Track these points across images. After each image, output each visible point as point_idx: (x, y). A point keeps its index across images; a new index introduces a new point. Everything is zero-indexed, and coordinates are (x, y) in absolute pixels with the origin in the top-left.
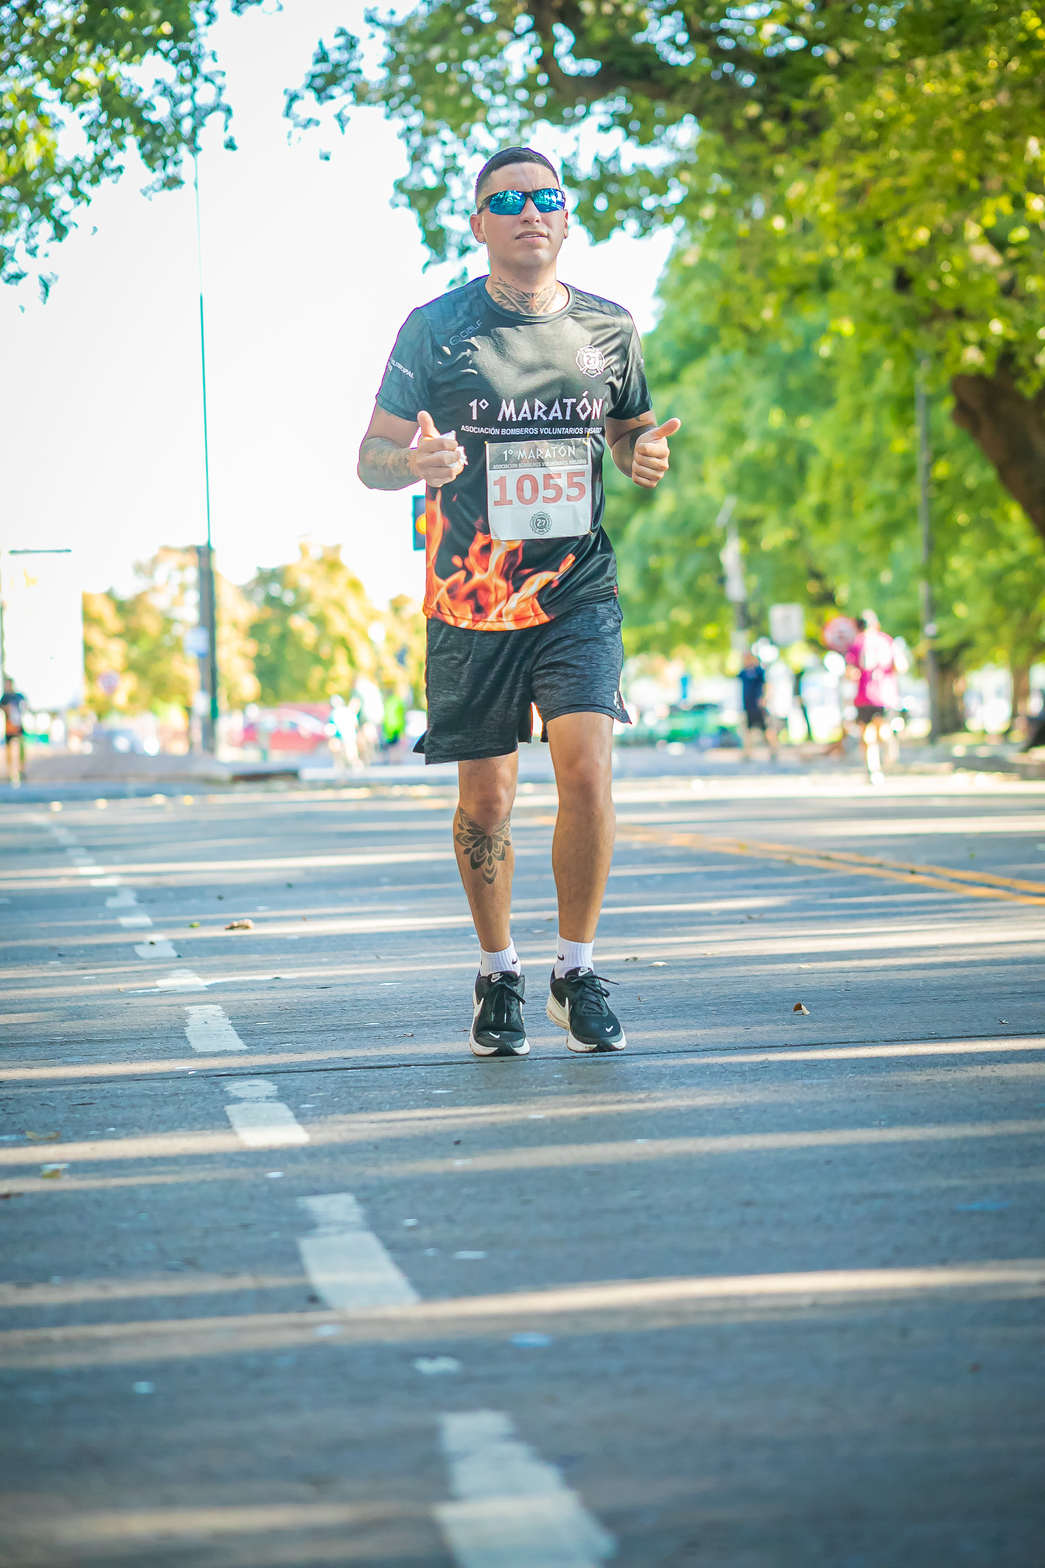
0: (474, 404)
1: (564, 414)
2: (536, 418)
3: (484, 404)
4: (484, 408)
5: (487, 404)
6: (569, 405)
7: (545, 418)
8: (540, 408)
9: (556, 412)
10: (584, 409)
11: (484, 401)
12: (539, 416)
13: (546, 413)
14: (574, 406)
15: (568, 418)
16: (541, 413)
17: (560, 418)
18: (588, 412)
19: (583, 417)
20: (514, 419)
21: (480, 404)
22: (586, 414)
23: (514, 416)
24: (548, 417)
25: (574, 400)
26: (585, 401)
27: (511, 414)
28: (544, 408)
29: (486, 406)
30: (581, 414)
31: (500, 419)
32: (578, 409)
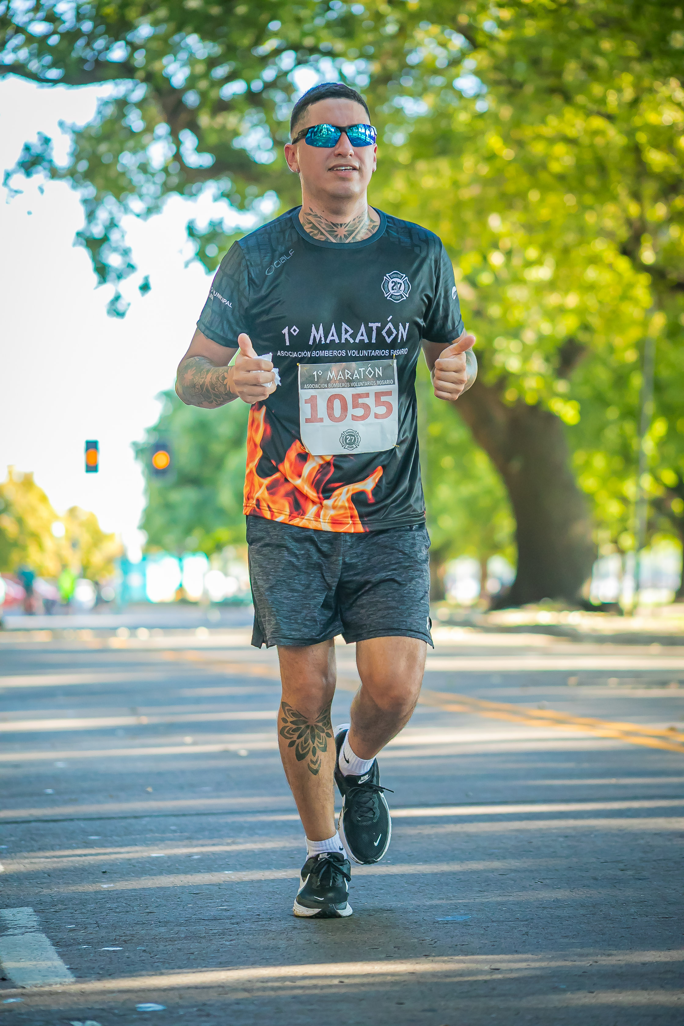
0: (285, 331)
1: (370, 338)
2: (343, 341)
3: (295, 331)
4: (295, 334)
5: (298, 330)
6: (374, 329)
7: (352, 341)
8: (347, 331)
9: (362, 335)
10: (389, 333)
11: (294, 327)
12: (346, 339)
13: (354, 336)
14: (379, 330)
15: (374, 341)
16: (347, 336)
17: (366, 341)
18: (394, 335)
19: (389, 340)
20: (323, 342)
21: (292, 331)
22: (392, 337)
23: (323, 339)
24: (354, 339)
25: (379, 325)
26: (390, 325)
27: (321, 338)
28: (351, 331)
29: (296, 332)
30: (386, 338)
31: (311, 343)
32: (384, 333)
